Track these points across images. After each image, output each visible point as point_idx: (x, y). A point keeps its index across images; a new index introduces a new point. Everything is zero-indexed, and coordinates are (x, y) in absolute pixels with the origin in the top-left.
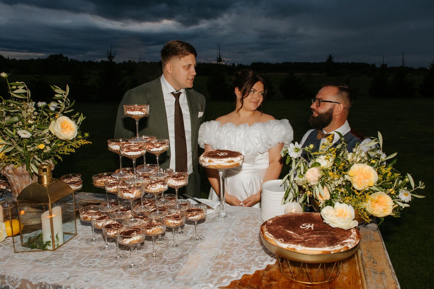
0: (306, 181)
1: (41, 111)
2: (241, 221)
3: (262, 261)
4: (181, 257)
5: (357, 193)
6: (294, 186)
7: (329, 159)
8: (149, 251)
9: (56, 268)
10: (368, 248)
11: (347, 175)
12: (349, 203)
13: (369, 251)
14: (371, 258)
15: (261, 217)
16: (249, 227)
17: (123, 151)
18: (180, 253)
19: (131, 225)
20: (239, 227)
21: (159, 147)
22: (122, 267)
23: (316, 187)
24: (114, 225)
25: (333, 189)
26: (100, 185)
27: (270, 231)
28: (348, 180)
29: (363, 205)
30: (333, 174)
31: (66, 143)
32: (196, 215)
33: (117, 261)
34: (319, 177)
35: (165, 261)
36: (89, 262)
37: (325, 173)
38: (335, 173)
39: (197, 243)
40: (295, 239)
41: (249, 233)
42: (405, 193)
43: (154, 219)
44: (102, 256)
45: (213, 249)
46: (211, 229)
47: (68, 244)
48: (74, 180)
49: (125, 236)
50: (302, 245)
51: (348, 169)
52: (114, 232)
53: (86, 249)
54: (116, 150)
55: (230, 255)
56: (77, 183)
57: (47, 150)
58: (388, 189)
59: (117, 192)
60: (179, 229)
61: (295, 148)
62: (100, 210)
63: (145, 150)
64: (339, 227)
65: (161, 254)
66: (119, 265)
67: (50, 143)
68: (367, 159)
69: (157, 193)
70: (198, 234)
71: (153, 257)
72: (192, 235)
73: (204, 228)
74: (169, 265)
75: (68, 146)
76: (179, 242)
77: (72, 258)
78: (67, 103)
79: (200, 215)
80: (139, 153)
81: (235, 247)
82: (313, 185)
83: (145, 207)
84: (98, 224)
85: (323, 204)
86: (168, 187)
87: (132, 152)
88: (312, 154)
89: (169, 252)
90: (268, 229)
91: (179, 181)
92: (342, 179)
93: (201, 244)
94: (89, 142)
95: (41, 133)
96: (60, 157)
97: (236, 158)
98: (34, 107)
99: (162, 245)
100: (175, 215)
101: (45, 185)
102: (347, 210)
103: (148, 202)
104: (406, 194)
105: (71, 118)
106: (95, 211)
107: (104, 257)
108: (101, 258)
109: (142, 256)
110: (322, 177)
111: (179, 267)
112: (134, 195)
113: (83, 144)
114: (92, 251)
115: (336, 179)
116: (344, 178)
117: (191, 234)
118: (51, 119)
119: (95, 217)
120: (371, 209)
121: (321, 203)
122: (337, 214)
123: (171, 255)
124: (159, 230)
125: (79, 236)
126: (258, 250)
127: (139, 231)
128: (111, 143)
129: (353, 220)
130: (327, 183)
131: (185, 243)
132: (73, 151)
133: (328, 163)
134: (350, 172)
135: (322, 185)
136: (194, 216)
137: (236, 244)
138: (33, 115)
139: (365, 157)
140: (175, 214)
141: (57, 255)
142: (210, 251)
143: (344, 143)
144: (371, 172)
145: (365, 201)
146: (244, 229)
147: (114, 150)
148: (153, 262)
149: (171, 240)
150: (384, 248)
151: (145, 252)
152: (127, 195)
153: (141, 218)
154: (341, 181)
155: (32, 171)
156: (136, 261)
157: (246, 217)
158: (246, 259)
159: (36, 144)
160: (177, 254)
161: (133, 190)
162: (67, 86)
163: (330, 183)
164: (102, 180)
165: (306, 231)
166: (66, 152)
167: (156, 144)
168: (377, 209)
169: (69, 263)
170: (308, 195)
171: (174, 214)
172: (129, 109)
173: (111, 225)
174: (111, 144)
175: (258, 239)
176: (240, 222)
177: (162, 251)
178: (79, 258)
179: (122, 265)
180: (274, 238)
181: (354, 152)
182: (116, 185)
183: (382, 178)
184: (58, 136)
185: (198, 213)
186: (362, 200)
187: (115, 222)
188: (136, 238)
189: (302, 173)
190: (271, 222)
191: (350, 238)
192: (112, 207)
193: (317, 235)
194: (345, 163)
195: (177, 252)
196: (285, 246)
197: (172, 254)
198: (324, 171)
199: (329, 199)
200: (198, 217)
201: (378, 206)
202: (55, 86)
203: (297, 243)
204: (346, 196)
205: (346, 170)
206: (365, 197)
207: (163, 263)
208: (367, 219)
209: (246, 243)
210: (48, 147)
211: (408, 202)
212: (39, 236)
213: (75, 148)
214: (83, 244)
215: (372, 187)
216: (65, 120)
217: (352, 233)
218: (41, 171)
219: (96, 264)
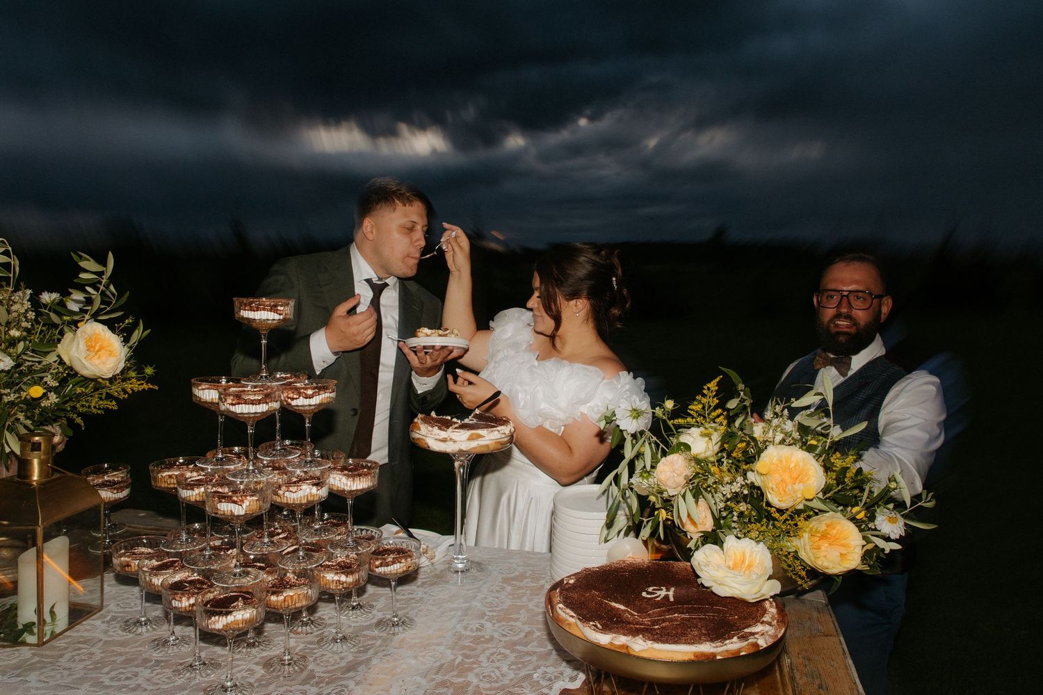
0: (658, 485)
1: (47, 311)
2: (502, 583)
3: (550, 679)
4: (352, 667)
5: (777, 515)
6: (629, 497)
7: (711, 434)
8: (275, 651)
9: (37, 689)
10: (806, 651)
11: (752, 471)
12: (758, 539)
13: (809, 660)
14: (813, 677)
15: (551, 574)
16: (520, 597)
17: (225, 403)
18: (350, 658)
19: (233, 583)
20: (497, 598)
21: (311, 397)
22: (204, 690)
23: (681, 499)
24: (191, 582)
25: (721, 504)
26: (166, 486)
27: (569, 604)
28: (756, 484)
29: (791, 544)
30: (721, 471)
31: (98, 386)
32: (393, 563)
33: (193, 675)
34: (686, 476)
35: (311, 676)
36: (122, 676)
37: (701, 466)
38: (725, 468)
39: (394, 634)
40: (629, 623)
41: (521, 612)
42: (890, 515)
43: (290, 569)
44: (156, 661)
45: (431, 648)
46: (429, 600)
47: (78, 631)
48: (111, 479)
49: (216, 609)
50: (646, 638)
51: (754, 457)
52: (189, 599)
53: (123, 644)
54: (210, 401)
55: (473, 663)
56: (118, 486)
57: (50, 401)
58: (850, 508)
59: (203, 502)
60: (354, 598)
62: (163, 547)
63: (279, 402)
64: (735, 596)
65: (304, 657)
66: (197, 684)
67: (57, 384)
68: (799, 437)
69: (301, 505)
70: (399, 613)
71: (284, 665)
72: (384, 615)
73: (413, 599)
74: (321, 685)
75: (102, 394)
76: (351, 630)
77: (80, 666)
78: (111, 298)
79: (402, 564)
80: (262, 408)
81: (486, 645)
82: (673, 496)
83: (272, 542)
84: (153, 580)
85: (697, 541)
86: (329, 493)
87: (247, 406)
88: (670, 423)
89: (323, 655)
90: (566, 598)
91: (357, 479)
92: (740, 479)
93: (403, 635)
94: (151, 386)
95: (40, 363)
96: (79, 420)
98: (28, 301)
99: (310, 638)
100: (343, 561)
101: (34, 483)
102: (755, 553)
103: (280, 531)
104: (892, 520)
105: (112, 329)
106: (150, 550)
107: (163, 664)
108: (154, 666)
109: (257, 664)
110: (694, 476)
111: (343, 691)
112: (244, 508)
113: (136, 389)
114: (134, 650)
115: (727, 479)
116: (745, 478)
117: (380, 611)
118: (66, 329)
119: (149, 563)
120: (810, 554)
121: (692, 538)
122: (731, 564)
123: (327, 661)
124: (301, 596)
125: (109, 612)
126: (541, 652)
127: (250, 599)
128: (200, 385)
129: (768, 579)
130: (706, 489)
131: (365, 633)
132: (113, 405)
133: (708, 445)
134: (759, 465)
135: (694, 496)
136: (388, 566)
137: (487, 637)
138: (24, 320)
139: (794, 433)
140: (343, 558)
141: (47, 656)
142: (423, 654)
143: (745, 397)
144: (809, 465)
145: (796, 534)
146: (509, 603)
147: (206, 402)
148: (281, 678)
149: (331, 625)
150: (844, 653)
151: (264, 654)
152: (228, 508)
153: (261, 568)
154: (739, 485)
155: (7, 450)
156: (239, 675)
157: (517, 573)
158: (511, 675)
159: (24, 387)
160: (342, 658)
161: (241, 496)
162: (110, 255)
163: (713, 490)
164: (170, 473)
165: (657, 605)
166: (95, 407)
167: (306, 389)
168: (825, 554)
169: (74, 677)
170: (660, 519)
171: (340, 560)
172: (245, 305)
173: (185, 582)
174: (200, 388)
175: (542, 626)
176: (500, 584)
177: (307, 651)
178: (98, 666)
179: (204, 685)
180: (579, 619)
181: (768, 420)
182: (203, 485)
183: (835, 482)
184: (78, 367)
185: (400, 557)
186: (789, 532)
187: (195, 577)
188: (241, 615)
189: (648, 468)
190: (572, 581)
191: (763, 623)
192: (194, 540)
193: (683, 613)
194: (748, 444)
195: (342, 655)
196: (604, 639)
197: (331, 660)
198: (697, 461)
199: (710, 531)
200: (397, 568)
201: (826, 547)
202: (80, 253)
203: (634, 632)
204: (752, 523)
205: (751, 459)
206: (796, 525)
207: (305, 682)
208: (802, 578)
209: (514, 635)
210: (52, 393)
211: (898, 537)
212: (9, 610)
213: (116, 399)
214: (114, 632)
215: (812, 500)
216: (97, 331)
217: (766, 611)
218: (28, 449)
219: (141, 683)
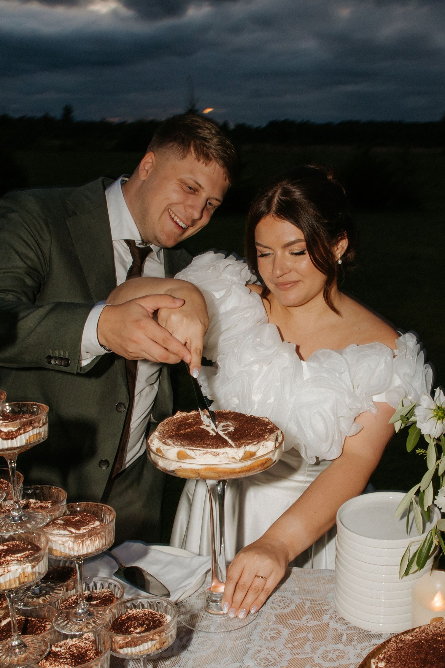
20: (273, 649)
32: (143, 642)
61: (434, 407)
79: (154, 642)
91: (87, 538)
97: (262, 443)
100: (76, 645)
136: (135, 646)
140: (76, 641)
146: (289, 655)
171: (70, 643)
190: (382, 665)
200: (148, 647)
